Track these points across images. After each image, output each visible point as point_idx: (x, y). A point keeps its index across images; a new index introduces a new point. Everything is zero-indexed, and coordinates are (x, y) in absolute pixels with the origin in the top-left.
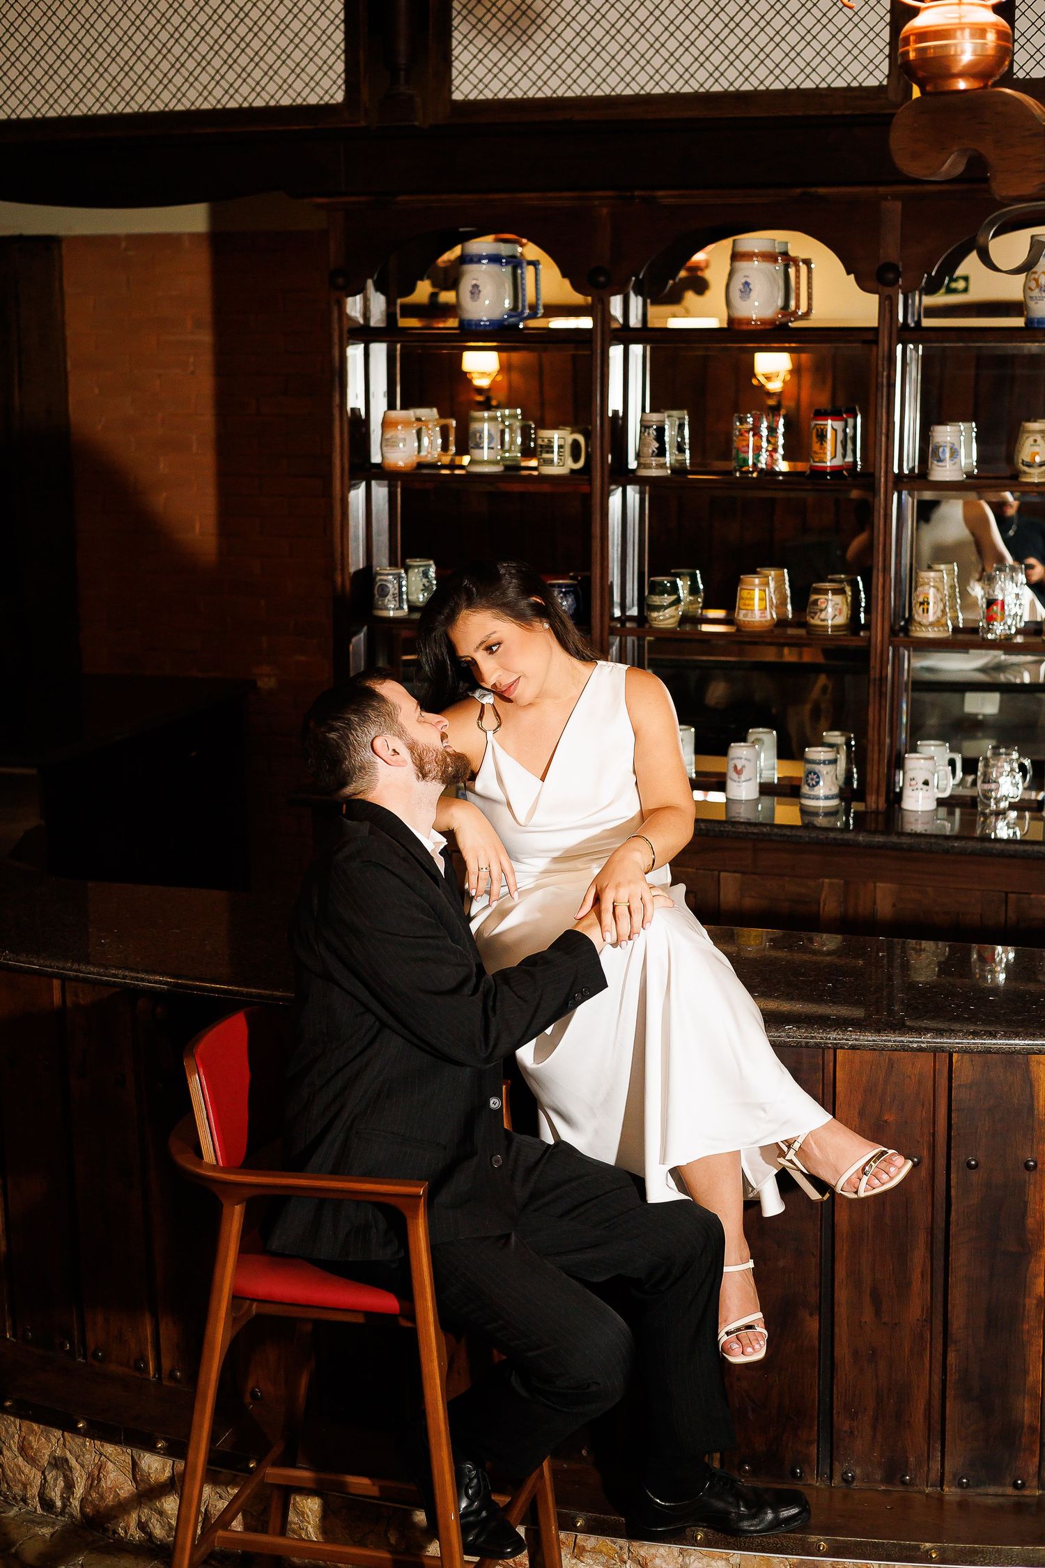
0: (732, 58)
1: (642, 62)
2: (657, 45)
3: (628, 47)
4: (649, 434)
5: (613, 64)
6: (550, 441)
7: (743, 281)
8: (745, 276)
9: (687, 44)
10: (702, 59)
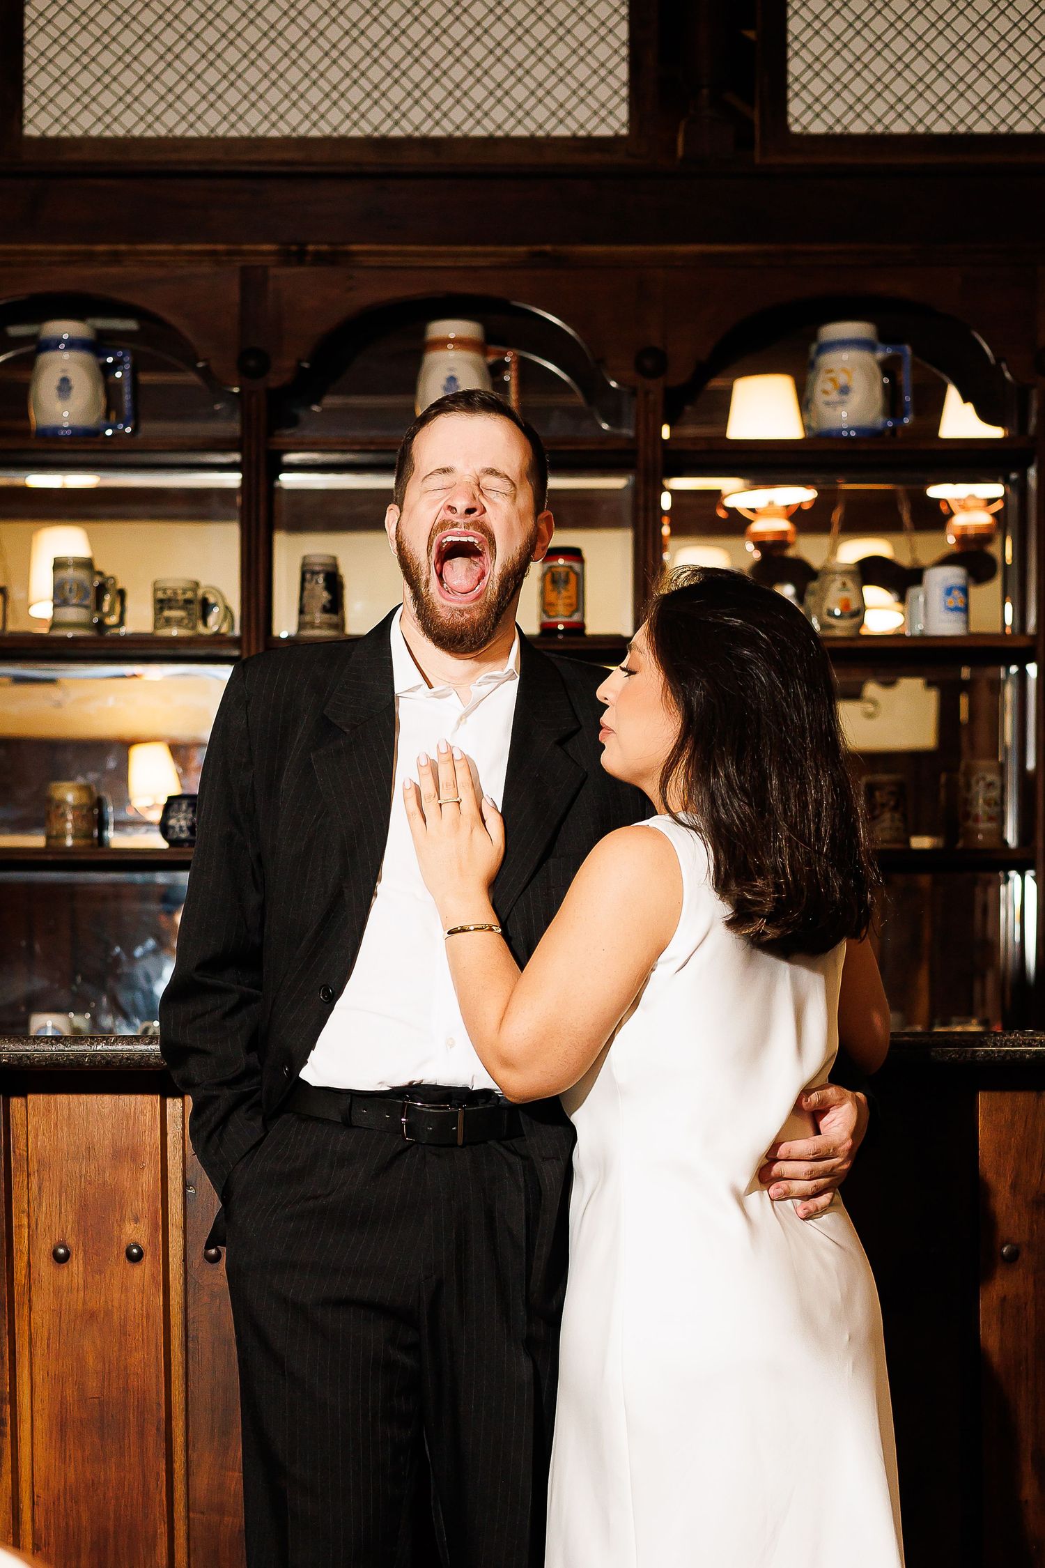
0: (417, 94)
1: (294, 96)
2: (314, 75)
3: (274, 76)
4: (317, 583)
5: (253, 96)
6: (175, 593)
7: (448, 374)
8: (451, 369)
9: (356, 74)
10: (376, 95)
